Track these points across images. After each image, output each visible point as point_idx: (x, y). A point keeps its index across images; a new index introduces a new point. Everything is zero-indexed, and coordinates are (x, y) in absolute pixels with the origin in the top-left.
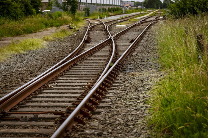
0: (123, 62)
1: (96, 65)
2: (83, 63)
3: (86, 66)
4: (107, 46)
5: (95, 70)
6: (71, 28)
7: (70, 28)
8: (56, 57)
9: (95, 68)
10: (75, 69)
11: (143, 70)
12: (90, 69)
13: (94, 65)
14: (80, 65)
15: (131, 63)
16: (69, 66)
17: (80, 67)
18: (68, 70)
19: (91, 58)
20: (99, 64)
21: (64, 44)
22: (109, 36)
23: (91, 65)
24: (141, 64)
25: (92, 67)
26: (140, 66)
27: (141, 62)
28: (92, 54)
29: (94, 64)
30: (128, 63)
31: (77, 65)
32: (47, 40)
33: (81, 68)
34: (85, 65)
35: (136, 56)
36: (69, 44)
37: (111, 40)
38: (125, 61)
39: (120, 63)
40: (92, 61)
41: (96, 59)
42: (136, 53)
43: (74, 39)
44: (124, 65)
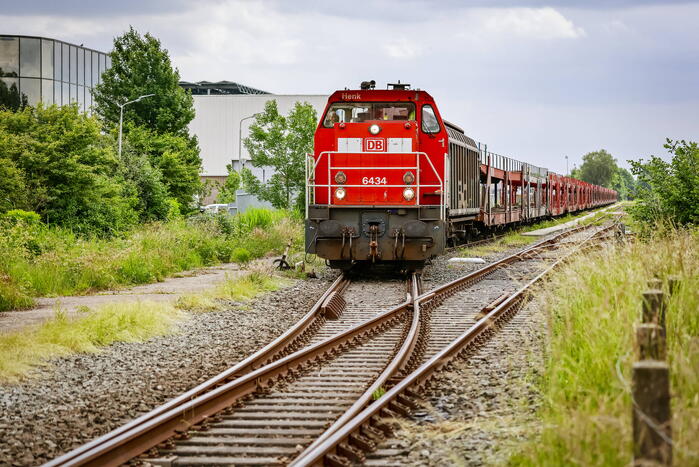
0: (428, 384)
1: (334, 394)
2: (290, 387)
3: (297, 398)
4: (393, 331)
5: (322, 412)
6: (288, 267)
7: (284, 265)
8: (202, 368)
9: (324, 405)
10: (256, 407)
11: (483, 413)
12: (305, 408)
13: (324, 395)
14: (278, 394)
15: (453, 390)
16: (236, 397)
17: (275, 401)
18: (228, 413)
19: (325, 370)
20: (344, 392)
21: (247, 323)
22: (409, 296)
23: (317, 394)
24: (485, 395)
25: (317, 401)
26: (478, 402)
27: (490, 385)
28: (328, 358)
29: (327, 391)
30: (444, 390)
31: (266, 394)
32: (189, 309)
33: (276, 404)
34: (293, 394)
35: (480, 366)
36: (265, 321)
37: (412, 309)
38: (433, 384)
39: (410, 389)
40: (322, 381)
41: (341, 376)
42: (484, 354)
43: (289, 305)
44: (429, 394)
